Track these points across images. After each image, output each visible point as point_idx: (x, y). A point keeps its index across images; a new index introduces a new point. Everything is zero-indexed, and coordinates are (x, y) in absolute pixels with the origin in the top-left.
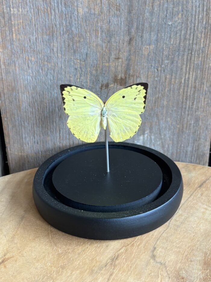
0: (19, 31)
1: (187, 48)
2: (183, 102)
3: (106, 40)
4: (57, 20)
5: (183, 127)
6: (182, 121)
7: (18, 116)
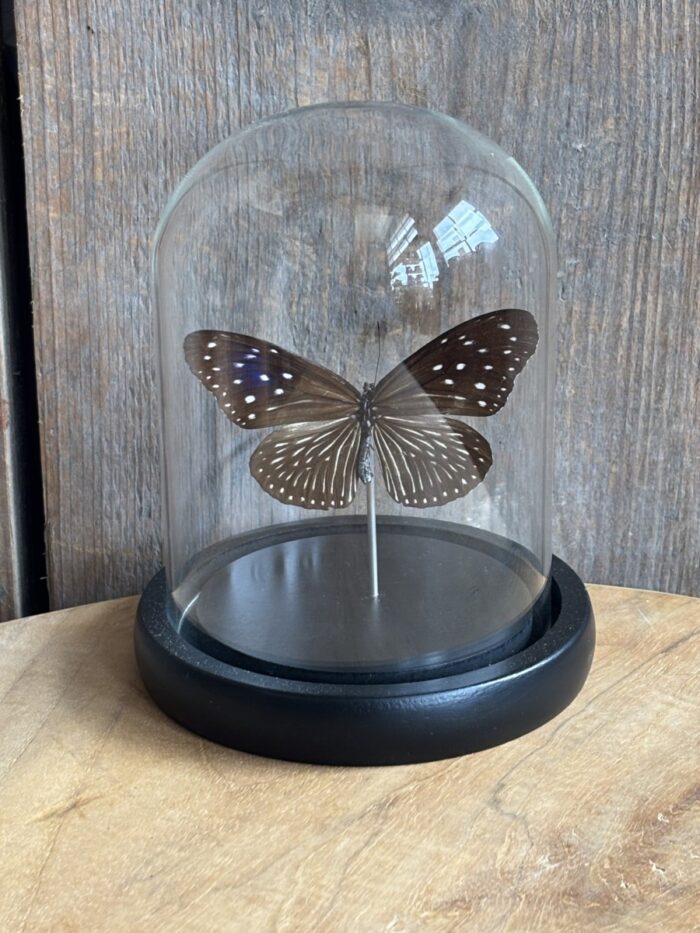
0: (114, 159)
1: (634, 221)
2: (626, 391)
3: (380, 191)
5: (630, 473)
6: (626, 452)
7: (92, 423)
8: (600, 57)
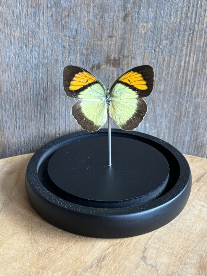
1: (188, 28)
2: (181, 88)
3: (98, 16)
5: (181, 115)
6: (180, 108)
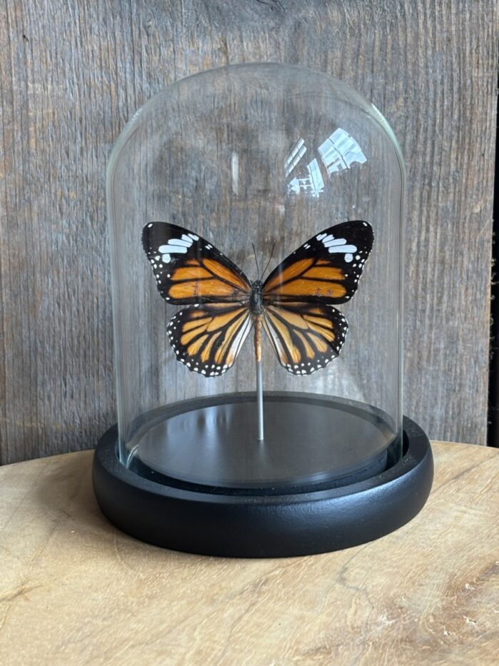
0: (43, 133)
4: (129, 109)
7: (29, 328)
8: (392, 54)
